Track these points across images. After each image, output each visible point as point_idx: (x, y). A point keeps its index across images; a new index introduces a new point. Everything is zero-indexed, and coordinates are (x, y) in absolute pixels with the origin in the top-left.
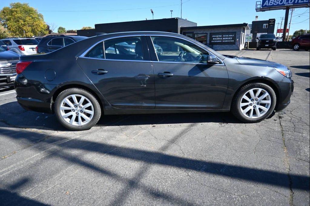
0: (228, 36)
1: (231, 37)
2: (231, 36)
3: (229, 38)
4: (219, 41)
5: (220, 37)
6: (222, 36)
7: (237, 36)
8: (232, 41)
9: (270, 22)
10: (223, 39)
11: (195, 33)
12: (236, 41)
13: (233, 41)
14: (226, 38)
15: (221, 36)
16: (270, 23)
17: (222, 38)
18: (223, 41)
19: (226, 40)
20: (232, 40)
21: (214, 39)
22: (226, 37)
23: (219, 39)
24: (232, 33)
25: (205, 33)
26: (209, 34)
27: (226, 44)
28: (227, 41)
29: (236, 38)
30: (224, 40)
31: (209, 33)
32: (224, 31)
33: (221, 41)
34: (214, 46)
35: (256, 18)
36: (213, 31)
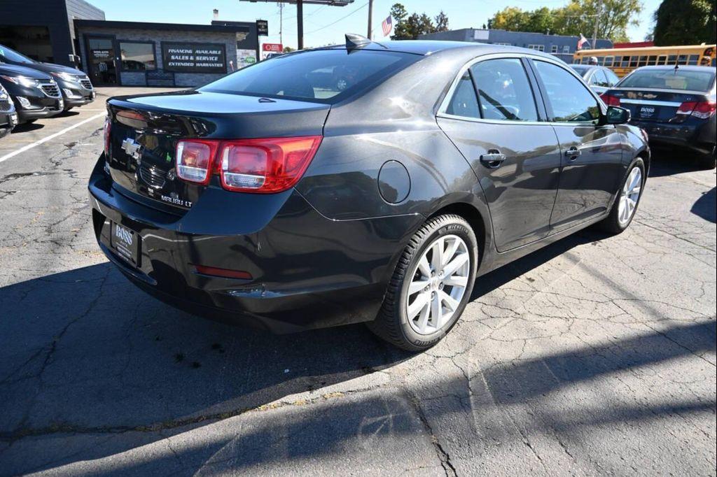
0: (206, 52)
1: (215, 55)
2: (215, 52)
3: (212, 58)
4: (188, 64)
5: (189, 55)
6: (194, 51)
7: (228, 55)
8: (218, 65)
9: (259, 27)
10: (198, 58)
11: (118, 37)
12: (228, 65)
13: (221, 65)
14: (204, 58)
15: (190, 52)
16: (260, 30)
17: (195, 58)
18: (198, 65)
19: (206, 62)
20: (217, 62)
21: (173, 57)
22: (203, 55)
23: (187, 58)
24: (216, 46)
25: (147, 39)
26: (159, 46)
27: (206, 73)
28: (207, 65)
29: (227, 59)
30: (199, 62)
31: (159, 42)
32: (196, 40)
33: (192, 64)
34: (176, 75)
35: (216, 15)
36: (170, 38)
